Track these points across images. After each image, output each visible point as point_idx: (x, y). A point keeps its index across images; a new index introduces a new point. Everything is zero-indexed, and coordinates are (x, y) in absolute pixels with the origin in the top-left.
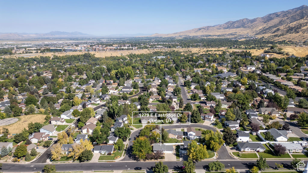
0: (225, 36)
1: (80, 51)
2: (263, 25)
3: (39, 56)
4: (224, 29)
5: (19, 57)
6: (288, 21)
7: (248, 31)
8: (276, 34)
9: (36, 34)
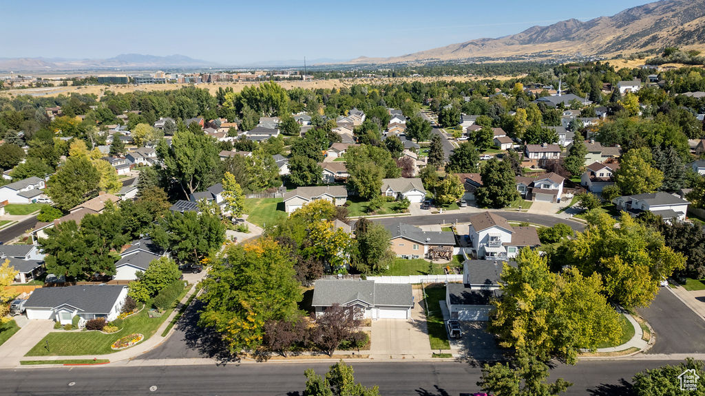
0: (523, 59)
1: (172, 82)
2: (614, 31)
3: (69, 93)
4: (521, 44)
5: (19, 96)
6: (676, 20)
7: (579, 46)
8: (649, 47)
9: (86, 60)
